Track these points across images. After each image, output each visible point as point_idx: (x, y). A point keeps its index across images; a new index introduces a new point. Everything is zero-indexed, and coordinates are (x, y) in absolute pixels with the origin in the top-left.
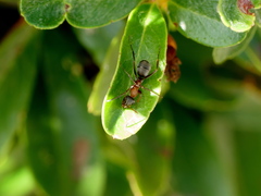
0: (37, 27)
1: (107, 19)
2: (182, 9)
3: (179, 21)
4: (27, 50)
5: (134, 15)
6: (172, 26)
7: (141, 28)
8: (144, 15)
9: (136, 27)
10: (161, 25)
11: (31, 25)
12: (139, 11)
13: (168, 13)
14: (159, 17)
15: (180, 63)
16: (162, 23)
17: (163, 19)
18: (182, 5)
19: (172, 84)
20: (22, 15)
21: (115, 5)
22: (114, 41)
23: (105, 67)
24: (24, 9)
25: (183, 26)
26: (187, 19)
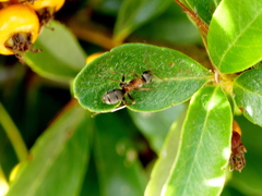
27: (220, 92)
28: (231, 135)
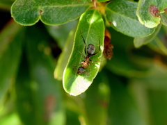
0: (22, 25)
1: (66, 19)
2: (114, 13)
3: (112, 21)
4: (16, 39)
5: (84, 17)
6: (108, 23)
7: (88, 25)
8: (90, 17)
9: (85, 24)
10: (101, 23)
11: (18, 23)
12: (86, 14)
13: (105, 16)
14: (99, 18)
15: (112, 47)
16: (101, 22)
17: (102, 20)
18: (114, 10)
19: (108, 60)
20: (12, 16)
21: (72, 11)
22: (71, 33)
23: (65, 50)
24: (14, 13)
25: (115, 24)
26: (117, 19)
27: (98, 13)
28: (104, 38)
